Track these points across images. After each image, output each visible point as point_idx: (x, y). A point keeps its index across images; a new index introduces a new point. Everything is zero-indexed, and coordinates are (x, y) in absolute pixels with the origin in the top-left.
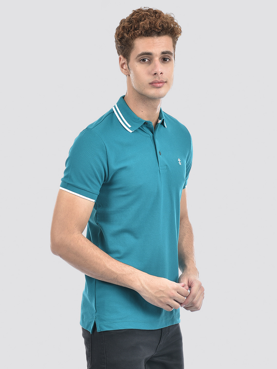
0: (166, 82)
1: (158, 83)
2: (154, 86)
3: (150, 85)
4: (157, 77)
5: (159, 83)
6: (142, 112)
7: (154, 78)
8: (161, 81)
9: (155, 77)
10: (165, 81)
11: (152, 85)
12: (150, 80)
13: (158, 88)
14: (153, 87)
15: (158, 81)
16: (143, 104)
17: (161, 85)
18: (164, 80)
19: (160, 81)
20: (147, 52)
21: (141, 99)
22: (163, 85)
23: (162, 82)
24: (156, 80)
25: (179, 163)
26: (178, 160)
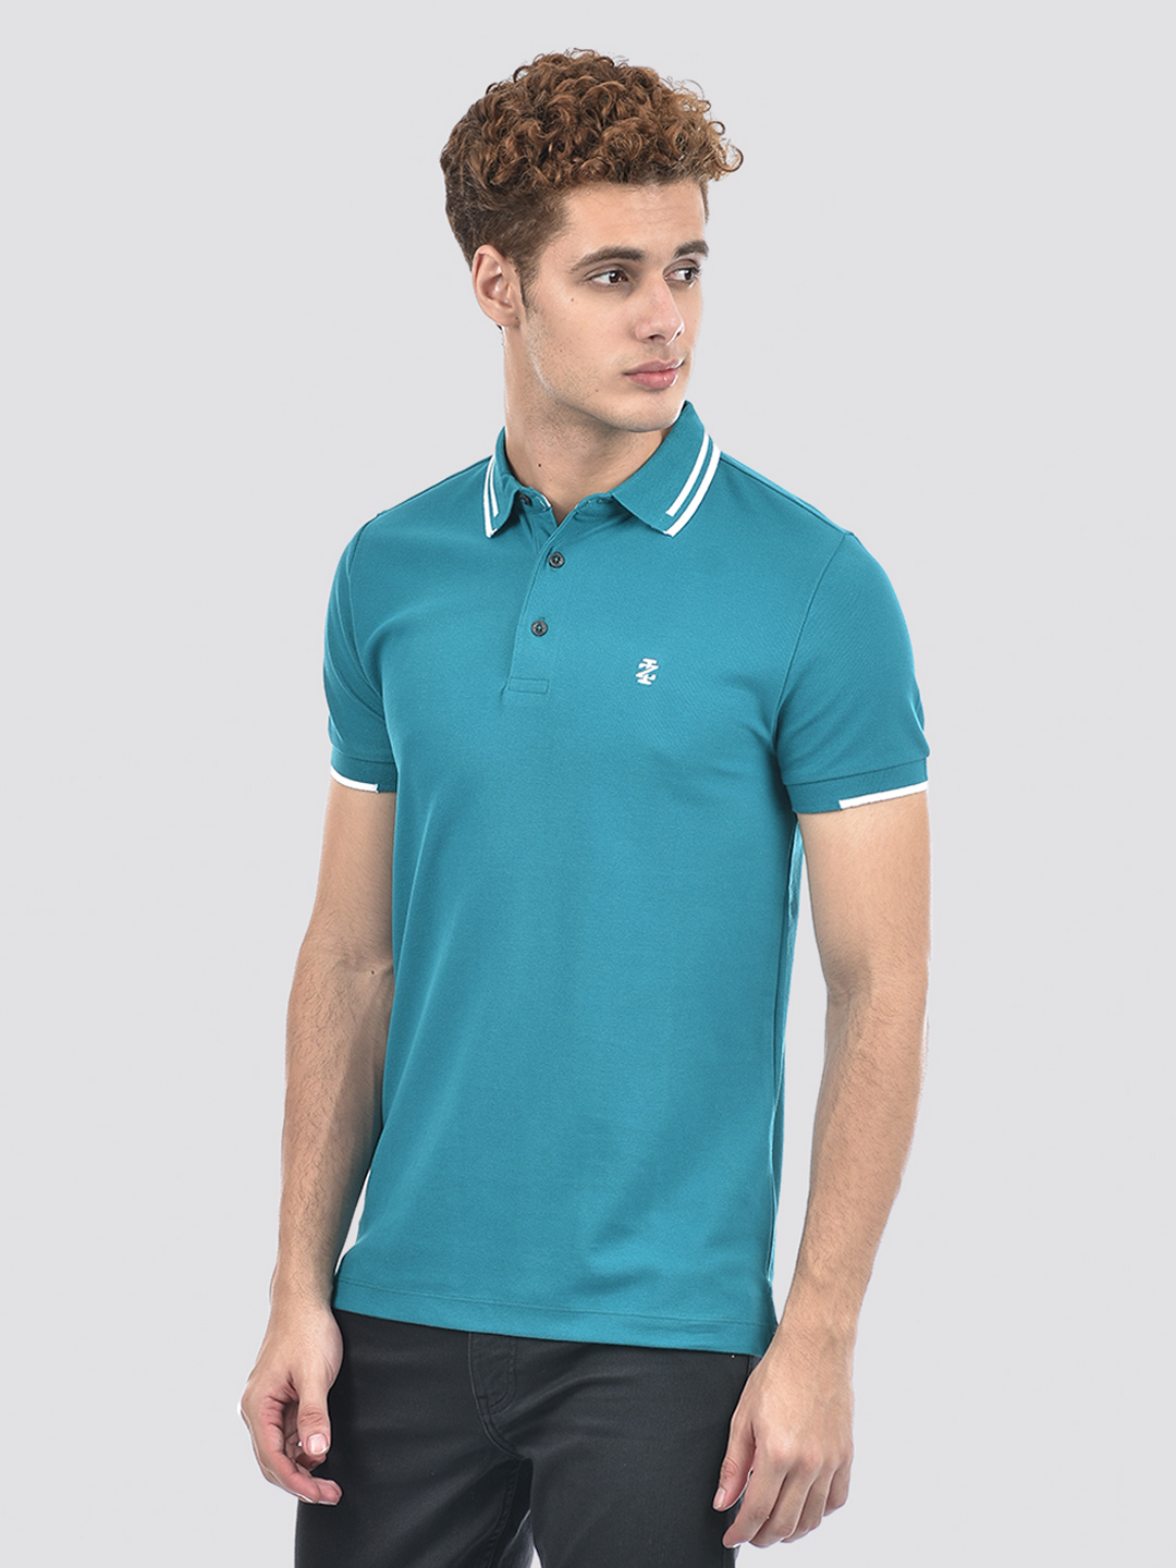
2: (642, 383)
3: (628, 378)
5: (662, 371)
6: (540, 465)
7: (648, 355)
9: (651, 350)
10: (680, 363)
11: (635, 378)
12: (631, 359)
13: (655, 392)
14: (637, 387)
15: (662, 365)
20: (624, 246)
24: (658, 362)
25: (639, 675)
26: (641, 666)
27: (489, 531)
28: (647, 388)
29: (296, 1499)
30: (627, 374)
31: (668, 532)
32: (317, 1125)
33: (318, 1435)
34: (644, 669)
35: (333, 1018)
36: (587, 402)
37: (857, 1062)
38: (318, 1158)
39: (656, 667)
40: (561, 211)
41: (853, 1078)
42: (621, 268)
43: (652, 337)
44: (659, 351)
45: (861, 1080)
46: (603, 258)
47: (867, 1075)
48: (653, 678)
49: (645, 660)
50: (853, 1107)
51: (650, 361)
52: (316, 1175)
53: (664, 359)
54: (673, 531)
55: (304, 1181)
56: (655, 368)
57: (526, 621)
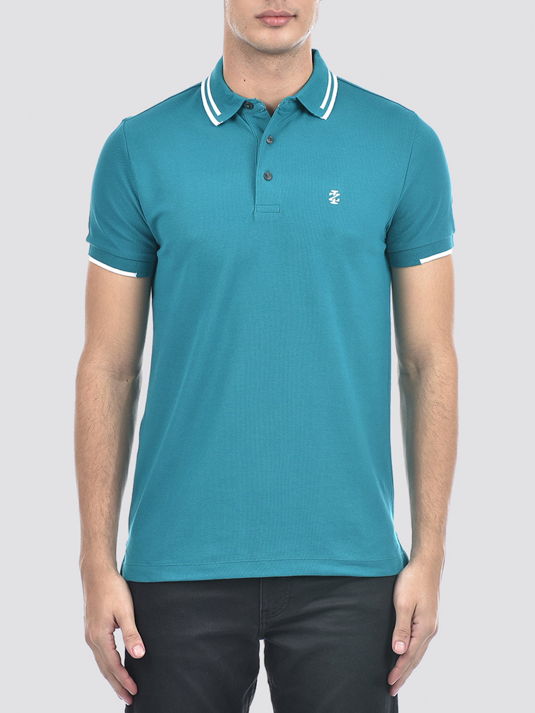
0: (295, 16)
1: (274, 17)
2: (267, 23)
3: (258, 20)
4: (274, 4)
5: (277, 17)
6: (245, 80)
7: (267, 7)
8: (282, 14)
9: (269, 4)
10: (292, 13)
11: (262, 20)
12: (259, 8)
13: (275, 29)
14: (264, 25)
15: (275, 12)
16: (248, 64)
17: (282, 21)
18: (289, 12)
19: (280, 13)
21: (244, 52)
22: (288, 21)
23: (284, 15)
24: (271, 11)
25: (330, 199)
26: (330, 194)
27: (216, 123)
28: (269, 26)
30: (258, 17)
31: (323, 118)
32: (107, 472)
33: (138, 646)
34: (332, 196)
35: (111, 410)
37: (435, 407)
38: (109, 491)
39: (339, 195)
41: (434, 416)
45: (439, 417)
47: (441, 413)
48: (338, 200)
49: (332, 191)
50: (437, 432)
51: (267, 10)
52: (109, 501)
53: (277, 10)
54: (325, 117)
55: (102, 505)
56: (271, 14)
57: (260, 173)
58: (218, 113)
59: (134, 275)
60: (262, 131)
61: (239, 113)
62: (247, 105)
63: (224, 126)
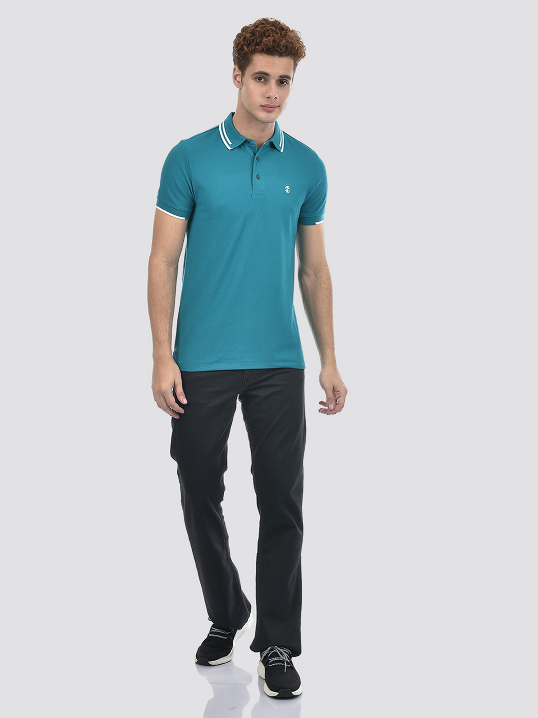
0: (278, 107)
5: (271, 107)
6: (246, 130)
7: (267, 102)
11: (264, 108)
12: (263, 102)
13: (269, 113)
18: (276, 105)
20: (265, 71)
21: (248, 117)
22: (275, 109)
23: (274, 106)
24: (269, 104)
25: (285, 190)
26: (286, 188)
27: (230, 148)
28: (266, 111)
29: (171, 417)
30: (261, 106)
31: (281, 151)
35: (167, 281)
36: (252, 112)
39: (289, 188)
40: (252, 60)
42: (262, 77)
43: (269, 97)
44: (270, 101)
46: (259, 74)
48: (288, 191)
49: (286, 186)
51: (267, 104)
53: (271, 104)
56: (269, 106)
57: (255, 175)
58: (230, 143)
59: (184, 219)
60: (255, 155)
61: (242, 144)
62: (247, 142)
63: (234, 150)
